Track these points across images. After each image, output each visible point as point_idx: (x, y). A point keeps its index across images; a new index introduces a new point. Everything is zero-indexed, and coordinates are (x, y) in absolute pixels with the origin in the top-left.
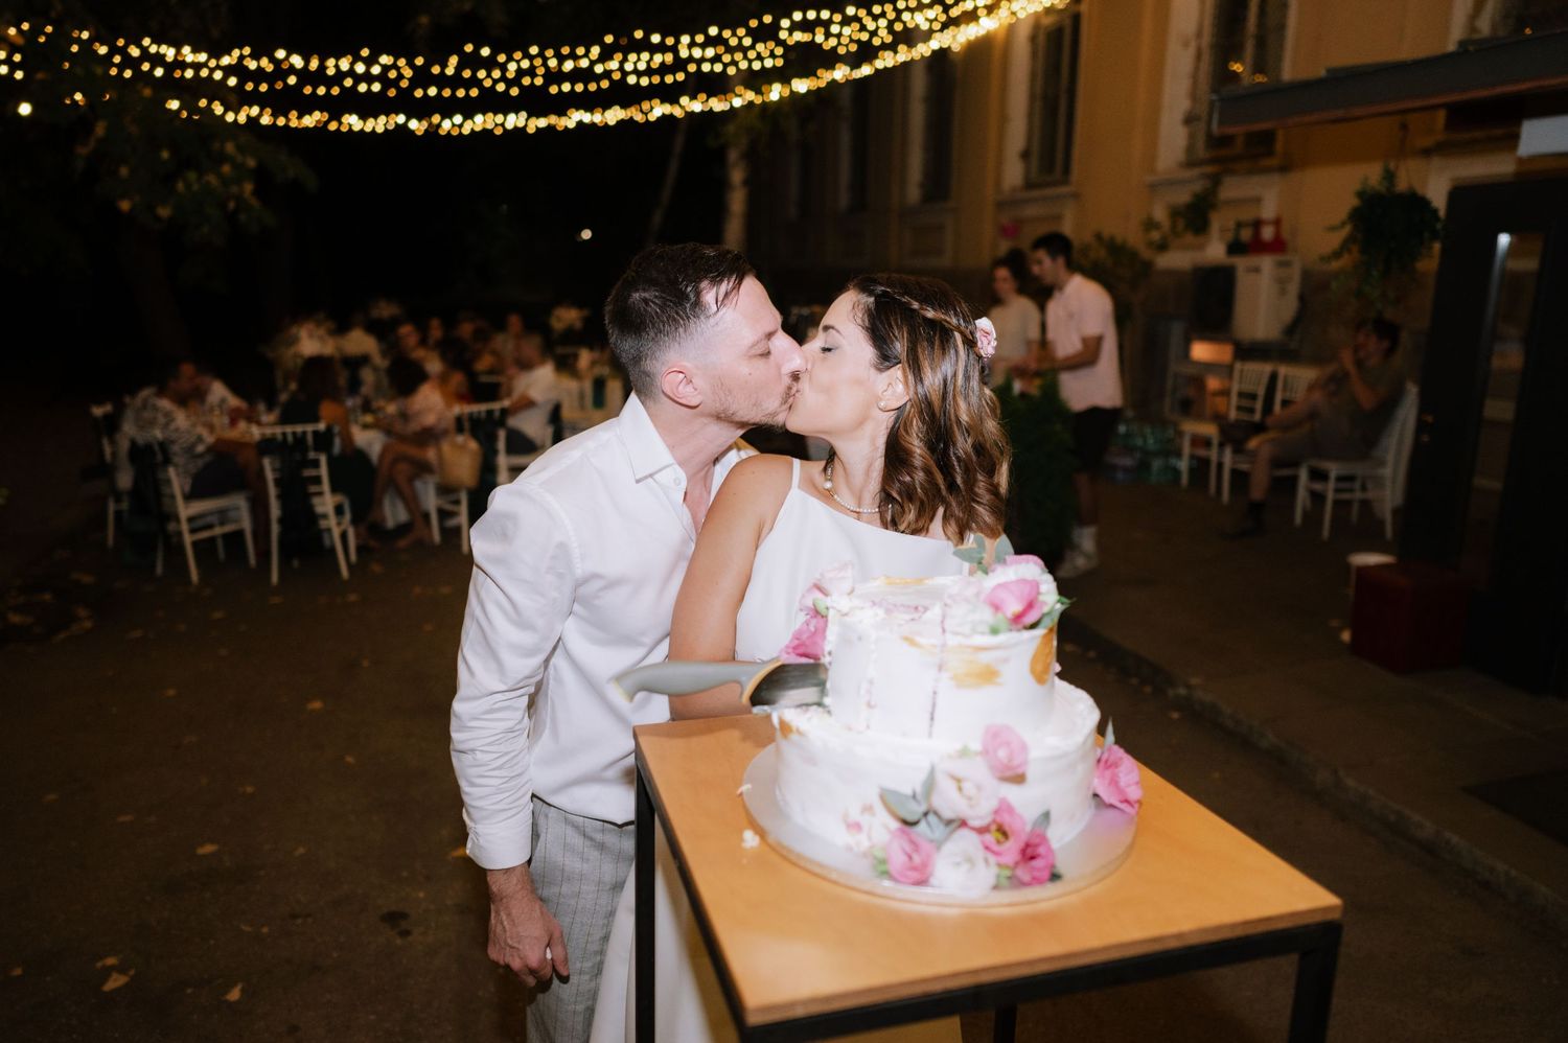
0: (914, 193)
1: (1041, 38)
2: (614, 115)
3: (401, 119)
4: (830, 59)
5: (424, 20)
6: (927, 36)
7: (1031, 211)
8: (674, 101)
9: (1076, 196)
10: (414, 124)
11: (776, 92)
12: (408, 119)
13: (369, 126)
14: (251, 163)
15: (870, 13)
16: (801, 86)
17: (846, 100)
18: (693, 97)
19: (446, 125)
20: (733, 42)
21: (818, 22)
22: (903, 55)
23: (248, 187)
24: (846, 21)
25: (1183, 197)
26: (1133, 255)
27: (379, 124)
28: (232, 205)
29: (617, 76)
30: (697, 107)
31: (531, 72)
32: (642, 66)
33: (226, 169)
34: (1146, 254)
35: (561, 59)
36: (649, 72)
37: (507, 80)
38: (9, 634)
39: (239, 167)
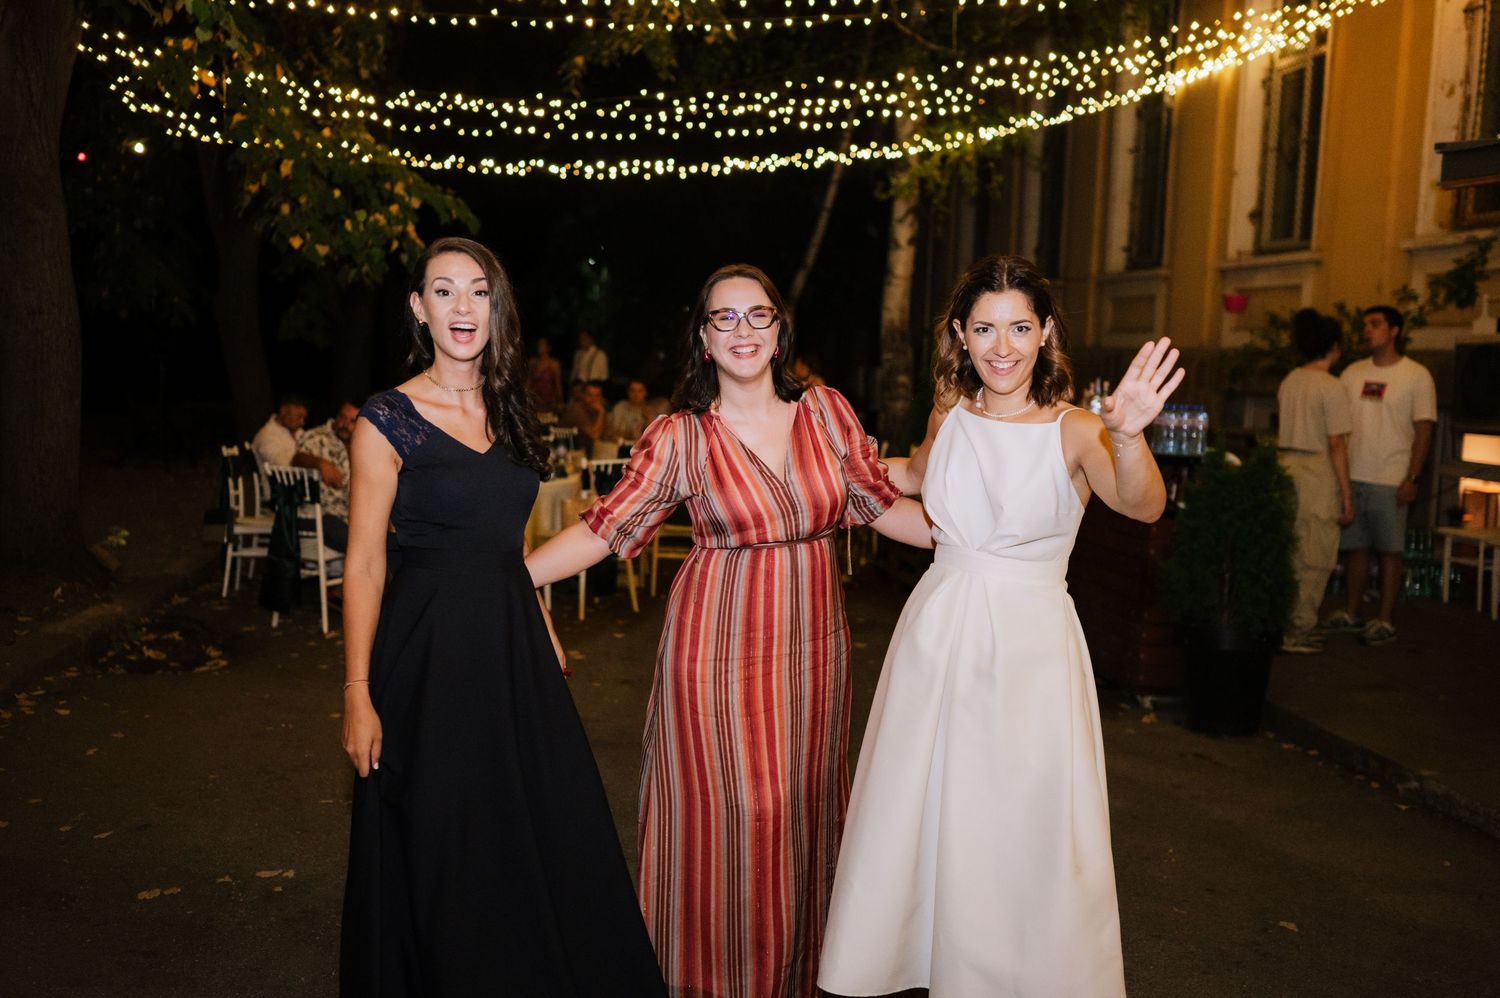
0: (1117, 260)
1: (1277, 82)
2: (774, 163)
3: (540, 163)
4: (1024, 106)
5: (579, 60)
6: (1140, 80)
7: (1261, 280)
8: (842, 148)
9: (1318, 263)
10: (553, 169)
11: (959, 139)
12: (549, 163)
13: (510, 169)
14: (416, 203)
15: (1073, 58)
16: (987, 134)
17: (1036, 148)
18: (863, 145)
19: (589, 171)
20: (919, 87)
21: (1015, 67)
23: (411, 228)
24: (1047, 67)
25: (1444, 265)
28: (395, 245)
29: (787, 121)
30: (865, 154)
31: (700, 116)
32: (819, 111)
33: (394, 208)
35: (734, 102)
36: (827, 116)
37: (671, 125)
38: (147, 667)
39: (405, 207)
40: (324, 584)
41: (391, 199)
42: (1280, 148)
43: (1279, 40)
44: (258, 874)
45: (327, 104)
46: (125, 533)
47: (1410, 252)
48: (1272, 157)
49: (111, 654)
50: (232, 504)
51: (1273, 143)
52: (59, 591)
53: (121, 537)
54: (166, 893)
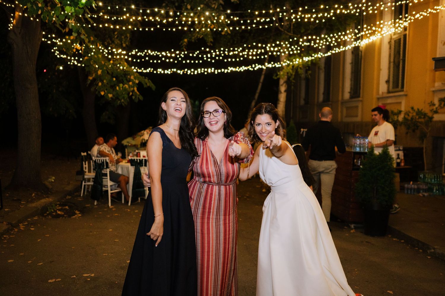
0: (347, 96)
1: (393, 42)
2: (243, 69)
3: (175, 70)
4: (316, 50)
5: (186, 40)
6: (351, 43)
7: (389, 101)
8: (263, 64)
9: (406, 95)
10: (179, 72)
11: (297, 61)
12: (177, 70)
13: (166, 72)
14: (137, 82)
15: (329, 36)
16: (306, 59)
18: (269, 63)
19: (189, 72)
20: (284, 45)
21: (312, 39)
22: (342, 49)
23: (135, 89)
24: (322, 39)
25: (443, 96)
26: (425, 115)
27: (168, 72)
28: (131, 94)
29: (246, 56)
30: (270, 66)
31: (220, 55)
32: (254, 53)
33: (131, 83)
34: (430, 114)
35: (229, 51)
36: (257, 55)
37: (211, 58)
38: (58, 216)
39: (134, 83)
40: (110, 192)
41: (130, 80)
42: (394, 62)
43: (393, 30)
44: (84, 275)
45: (112, 54)
46: (54, 178)
47: (433, 91)
48: (392, 64)
49: (48, 213)
50: (84, 169)
51: (392, 60)
52: (33, 195)
53: (52, 179)
54: (57, 280)
